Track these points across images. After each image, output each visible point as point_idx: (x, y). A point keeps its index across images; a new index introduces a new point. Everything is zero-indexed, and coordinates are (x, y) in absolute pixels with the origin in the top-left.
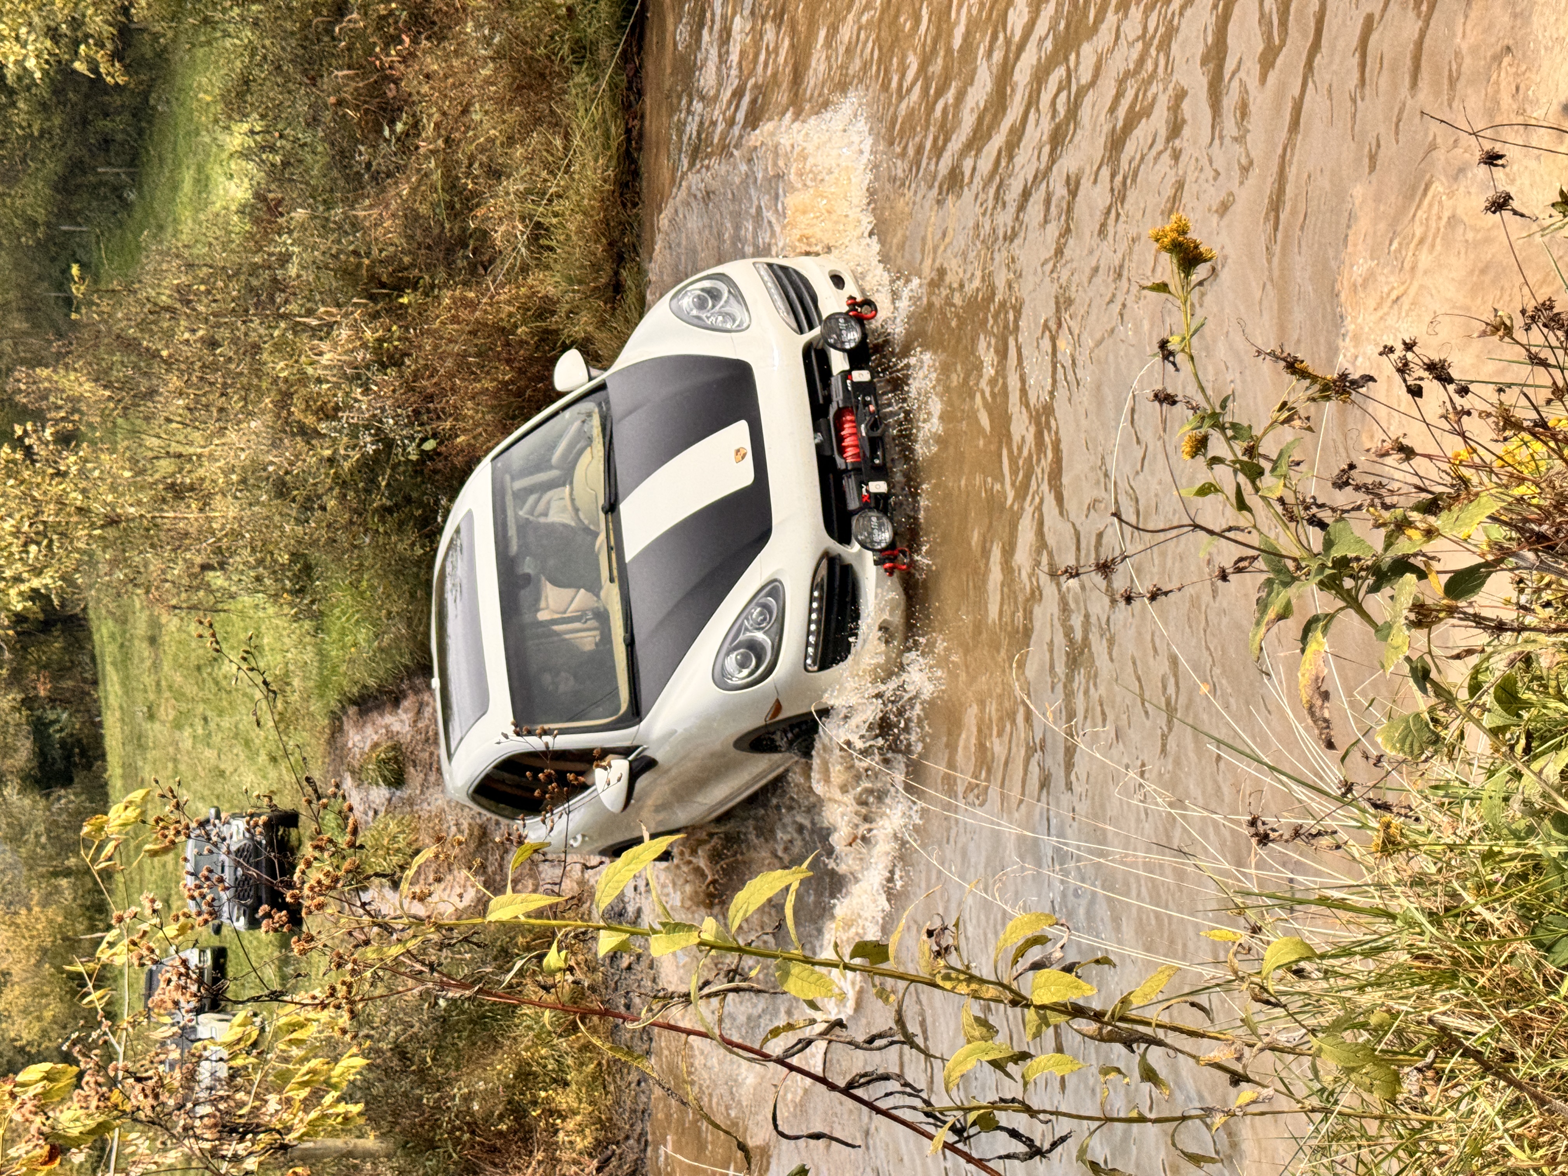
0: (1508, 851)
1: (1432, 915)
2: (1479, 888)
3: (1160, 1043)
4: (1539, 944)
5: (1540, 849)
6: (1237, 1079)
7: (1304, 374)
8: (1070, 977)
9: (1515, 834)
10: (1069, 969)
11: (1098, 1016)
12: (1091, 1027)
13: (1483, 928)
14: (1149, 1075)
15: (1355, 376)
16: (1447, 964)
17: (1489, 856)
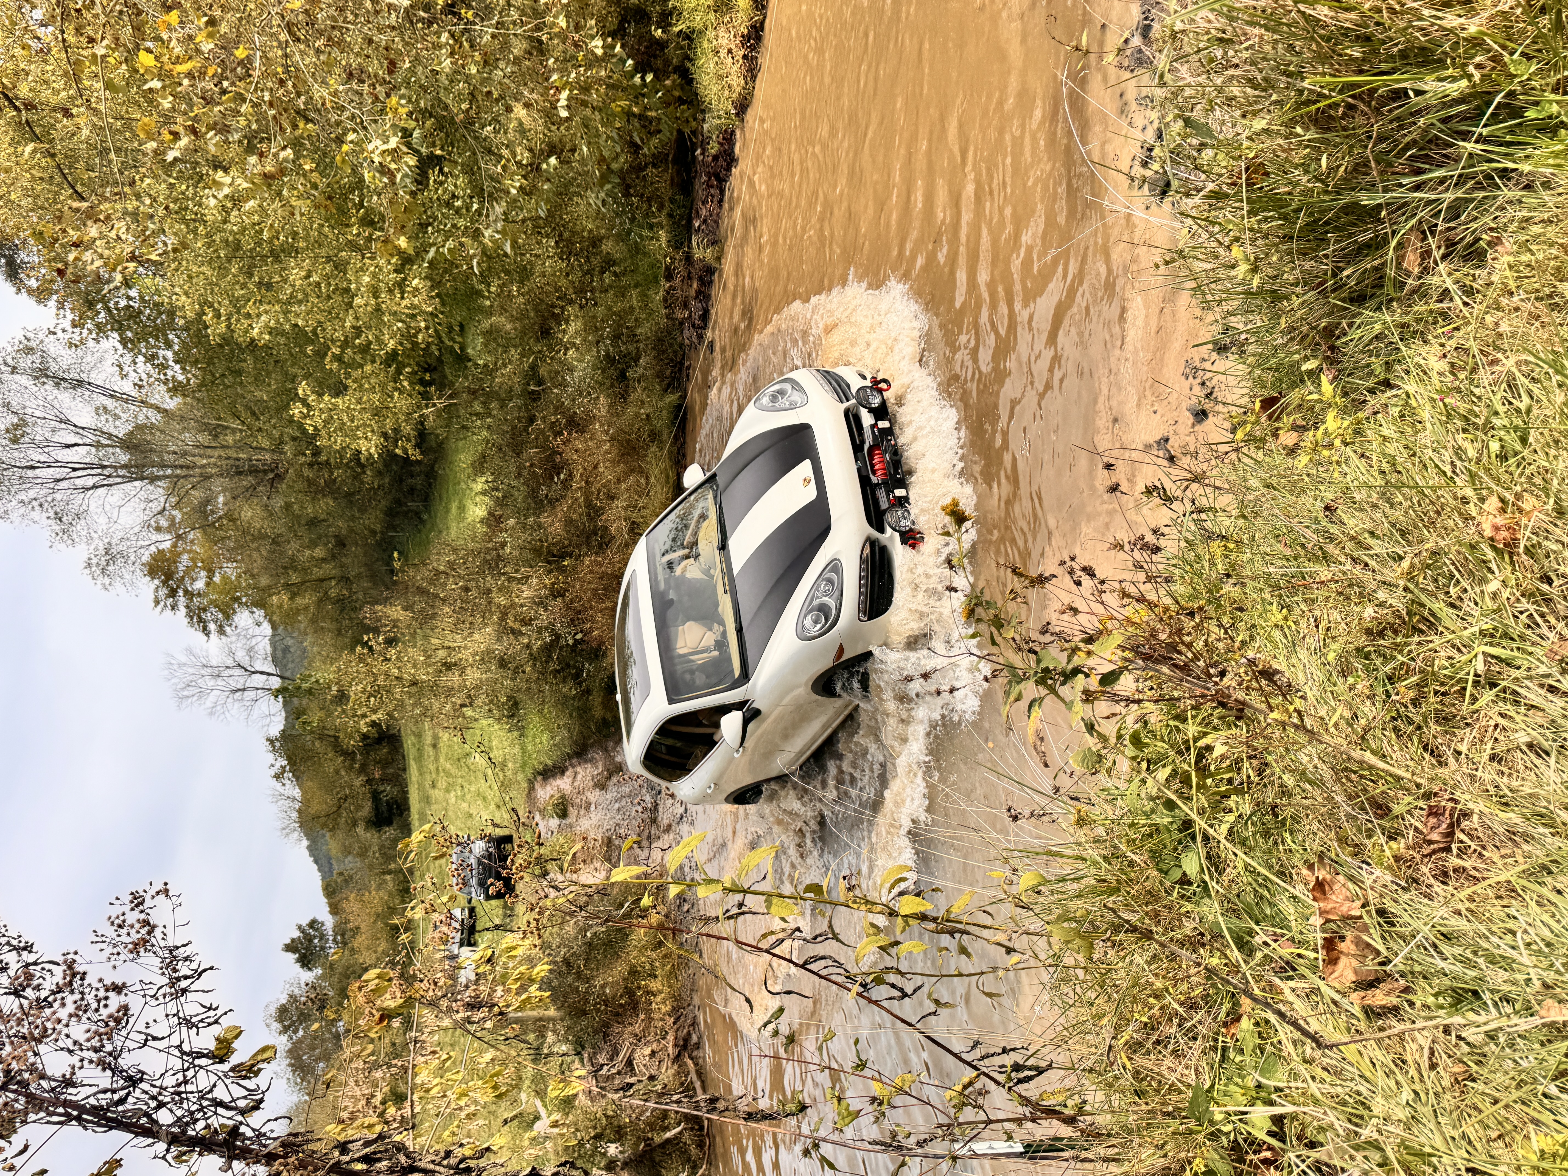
0: (1142, 822)
1: (1105, 858)
2: (1128, 842)
3: (968, 933)
4: (1161, 871)
5: (1158, 821)
6: (1009, 951)
7: (1020, 575)
8: (919, 899)
9: (1145, 813)
10: (918, 895)
11: (935, 920)
12: (932, 926)
13: (1131, 864)
14: (963, 951)
15: (1047, 575)
16: (1114, 884)
17: (1132, 825)
